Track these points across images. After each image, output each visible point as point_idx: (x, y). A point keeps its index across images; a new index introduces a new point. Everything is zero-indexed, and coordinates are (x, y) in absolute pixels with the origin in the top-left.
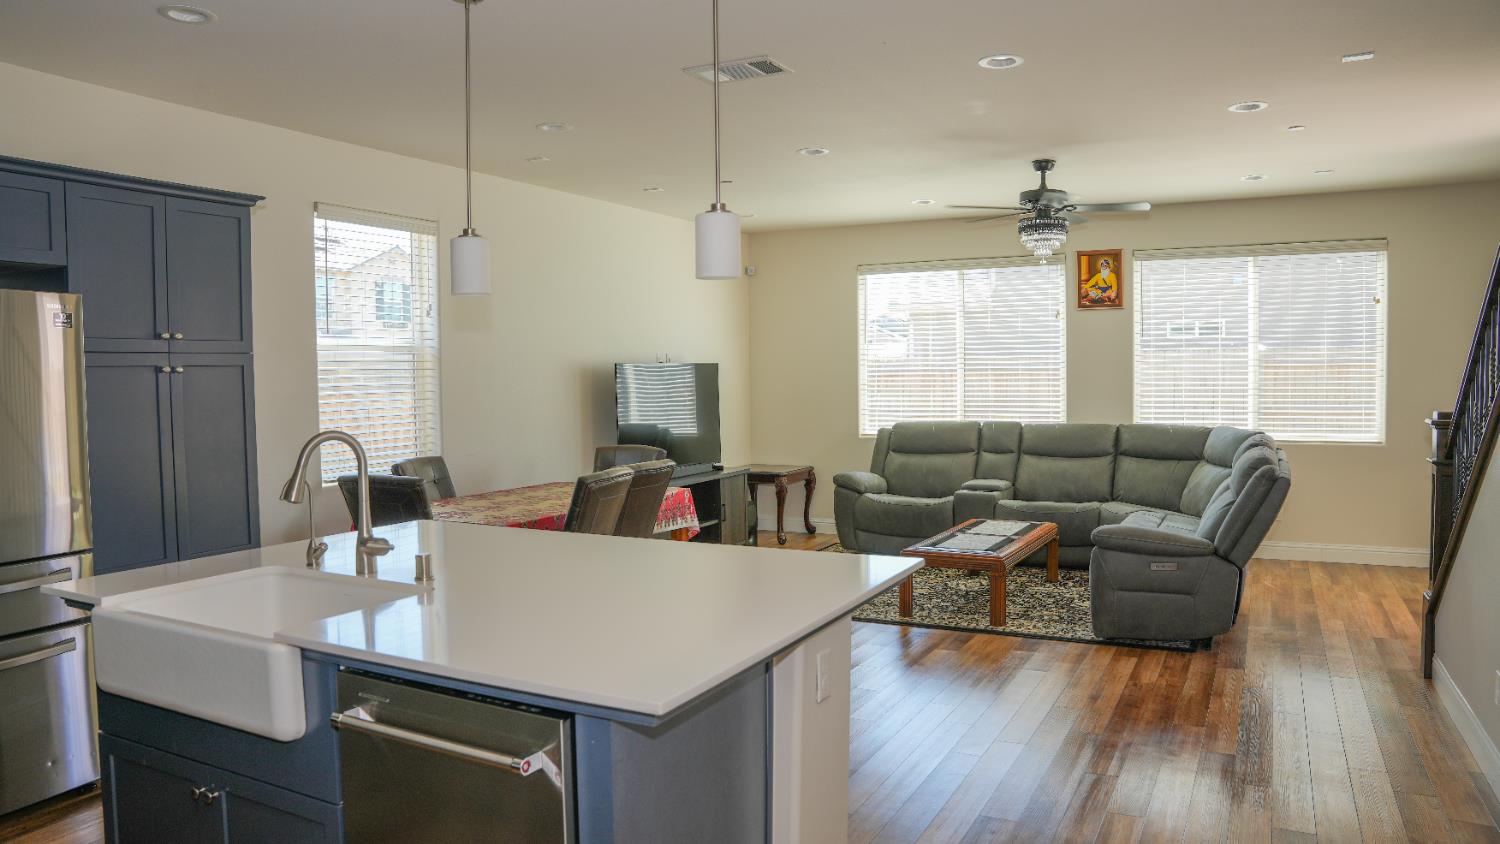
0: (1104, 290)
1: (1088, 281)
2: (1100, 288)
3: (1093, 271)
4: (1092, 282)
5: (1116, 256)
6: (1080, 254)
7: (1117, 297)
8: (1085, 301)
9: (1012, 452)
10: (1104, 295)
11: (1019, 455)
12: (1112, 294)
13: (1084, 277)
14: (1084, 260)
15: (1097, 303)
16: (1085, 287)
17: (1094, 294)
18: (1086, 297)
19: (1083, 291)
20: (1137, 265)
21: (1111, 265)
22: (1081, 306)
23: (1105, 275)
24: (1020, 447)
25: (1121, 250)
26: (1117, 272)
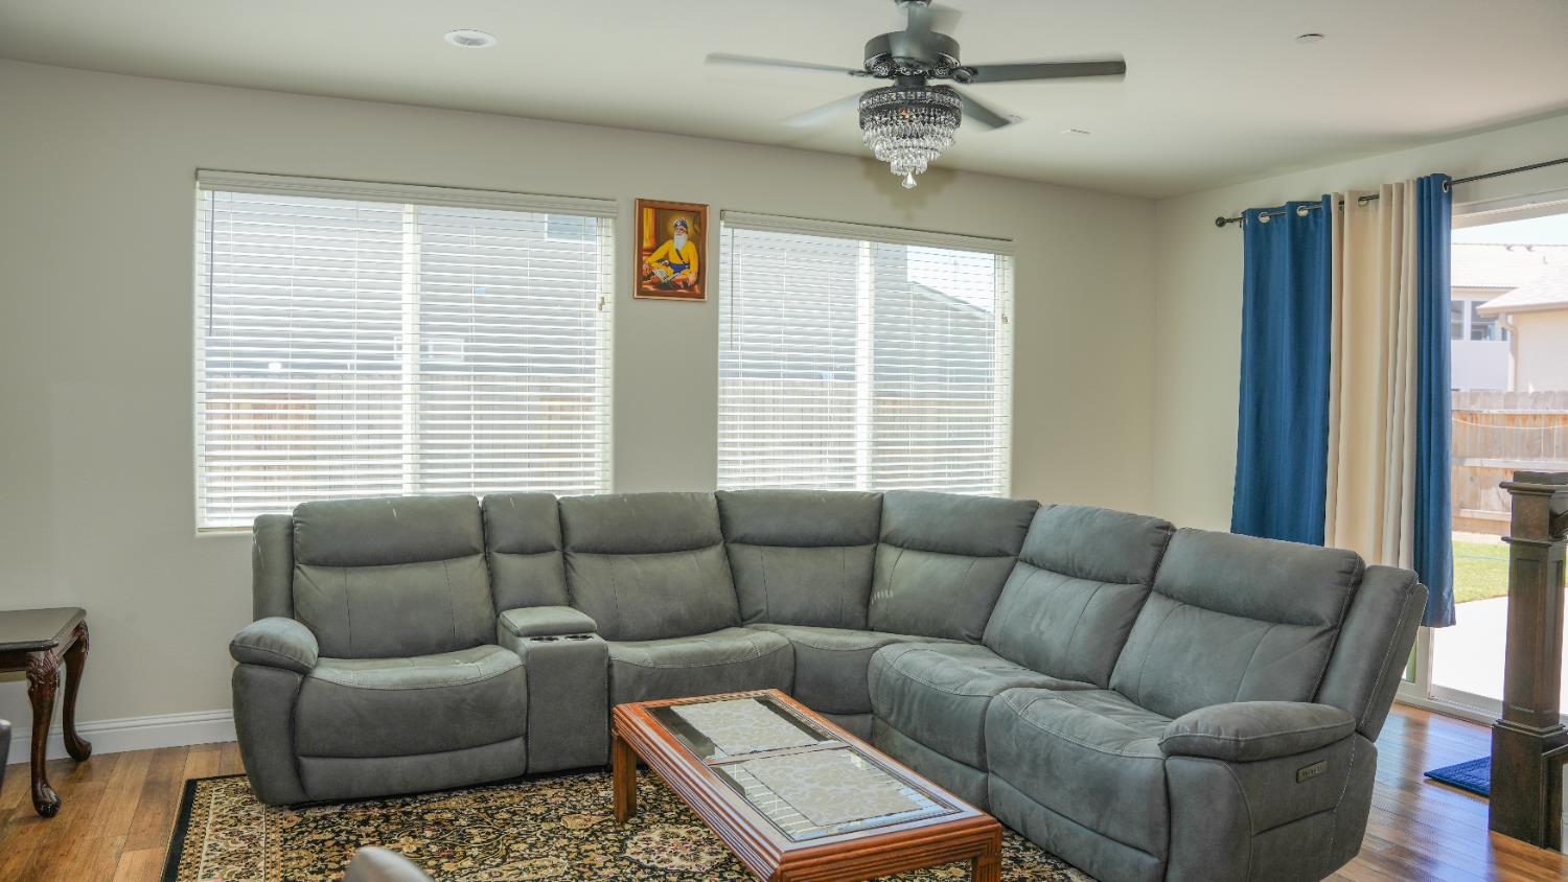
0: (678, 268)
1: (652, 250)
2: (671, 265)
3: (661, 236)
4: (659, 254)
5: (697, 218)
6: (643, 204)
7: (697, 282)
8: (648, 285)
9: (552, 549)
10: (679, 276)
11: (565, 556)
12: (690, 275)
13: (647, 244)
14: (649, 214)
15: (666, 289)
16: (650, 260)
17: (662, 273)
18: (648, 277)
19: (644, 267)
20: (725, 231)
21: (690, 230)
22: (642, 292)
23: (680, 242)
24: (564, 542)
25: (705, 206)
26: (699, 239)
